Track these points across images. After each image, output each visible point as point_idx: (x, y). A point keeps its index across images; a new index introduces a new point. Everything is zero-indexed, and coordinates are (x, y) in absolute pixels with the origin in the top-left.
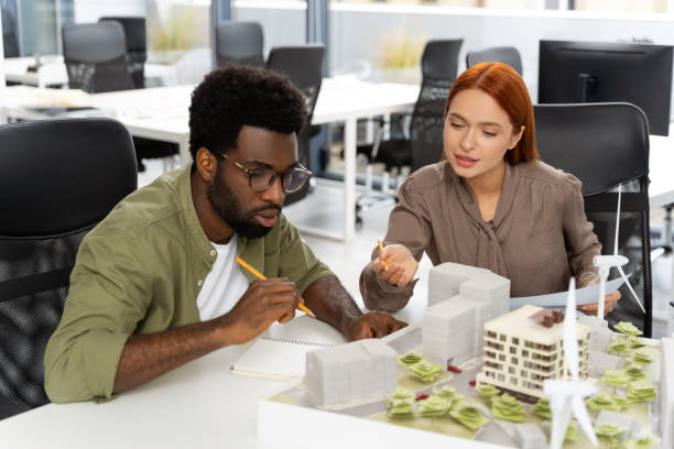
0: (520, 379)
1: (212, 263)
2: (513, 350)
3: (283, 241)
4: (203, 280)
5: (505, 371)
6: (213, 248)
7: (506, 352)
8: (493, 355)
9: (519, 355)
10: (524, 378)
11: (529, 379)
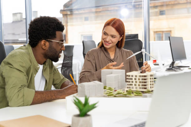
0: (138, 87)
1: (38, 70)
2: (135, 79)
3: (54, 71)
4: (36, 75)
5: (133, 86)
6: (38, 65)
7: (134, 80)
8: (130, 82)
9: (137, 80)
10: (139, 87)
11: (141, 86)
